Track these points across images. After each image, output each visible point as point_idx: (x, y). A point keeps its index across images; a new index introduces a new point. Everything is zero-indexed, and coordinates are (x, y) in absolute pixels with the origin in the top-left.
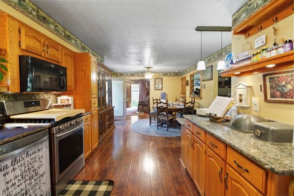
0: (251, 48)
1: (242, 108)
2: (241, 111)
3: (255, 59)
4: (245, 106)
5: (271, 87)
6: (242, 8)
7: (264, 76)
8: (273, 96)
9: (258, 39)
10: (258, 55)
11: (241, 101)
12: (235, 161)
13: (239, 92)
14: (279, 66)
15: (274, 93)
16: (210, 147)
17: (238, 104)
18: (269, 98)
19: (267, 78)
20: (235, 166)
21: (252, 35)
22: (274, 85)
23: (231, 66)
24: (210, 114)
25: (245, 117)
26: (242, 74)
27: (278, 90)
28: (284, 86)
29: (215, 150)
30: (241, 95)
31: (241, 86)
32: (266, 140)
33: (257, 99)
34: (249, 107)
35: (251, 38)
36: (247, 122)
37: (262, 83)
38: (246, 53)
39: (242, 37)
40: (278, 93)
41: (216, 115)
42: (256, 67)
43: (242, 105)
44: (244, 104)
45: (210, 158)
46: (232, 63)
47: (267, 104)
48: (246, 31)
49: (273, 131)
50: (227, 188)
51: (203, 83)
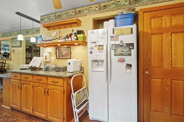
0: (50, 36)
1: (47, 62)
2: (46, 64)
3: (54, 41)
4: (49, 61)
5: (58, 53)
6: (46, 15)
7: (56, 48)
8: (59, 56)
9: (53, 33)
10: (55, 40)
11: (46, 59)
12: (52, 82)
13: (45, 55)
14: (61, 45)
15: (60, 55)
16: (37, 82)
17: (45, 60)
18: (58, 57)
19: (57, 49)
20: (52, 83)
21: (51, 30)
22: (59, 52)
23: (42, 42)
24: (31, 66)
25: (50, 65)
26: (47, 46)
27: (61, 54)
28: (63, 53)
29: (41, 82)
30: (46, 56)
31: (46, 52)
32: (60, 72)
33: (53, 58)
34: (50, 62)
35: (50, 31)
36: (51, 67)
37: (55, 51)
38: (50, 38)
39: (46, 29)
40: (61, 55)
41: (35, 67)
42: (52, 45)
43: (46, 60)
44: (48, 60)
45: (37, 88)
46: (42, 40)
47: (57, 60)
48: (48, 27)
49: (62, 68)
50: (48, 95)
51: (13, 48)
